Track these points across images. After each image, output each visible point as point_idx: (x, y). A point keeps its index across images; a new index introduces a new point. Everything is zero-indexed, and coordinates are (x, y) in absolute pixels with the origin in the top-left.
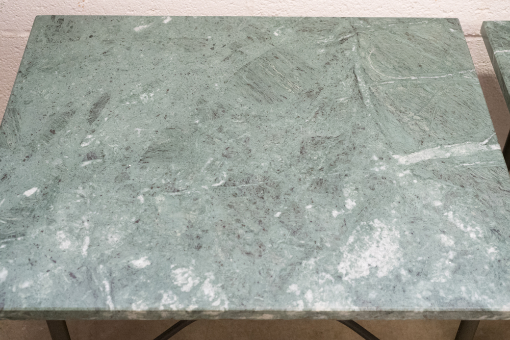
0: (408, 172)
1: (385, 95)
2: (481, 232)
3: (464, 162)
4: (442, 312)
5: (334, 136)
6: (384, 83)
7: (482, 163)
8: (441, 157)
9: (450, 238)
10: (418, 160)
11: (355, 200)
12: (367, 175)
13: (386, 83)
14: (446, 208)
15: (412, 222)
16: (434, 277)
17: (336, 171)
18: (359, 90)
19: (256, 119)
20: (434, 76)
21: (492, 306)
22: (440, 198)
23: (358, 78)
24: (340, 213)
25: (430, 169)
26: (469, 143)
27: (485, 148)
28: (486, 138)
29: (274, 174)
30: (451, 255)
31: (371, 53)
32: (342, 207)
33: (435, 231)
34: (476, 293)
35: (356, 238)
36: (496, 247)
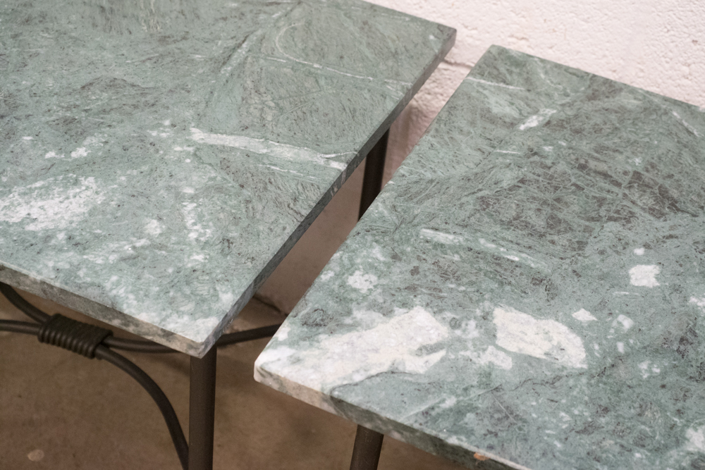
0: (191, 149)
1: (259, 70)
2: (208, 236)
3: (275, 165)
4: (62, 291)
5: (143, 86)
6: (272, 59)
7: (299, 174)
8: (251, 150)
9: (161, 227)
10: (219, 142)
11: (90, 151)
12: (135, 135)
13: (275, 59)
14: (193, 198)
15: (133, 196)
16: (93, 254)
17: (102, 118)
18: (230, 56)
19: (70, 40)
20: (347, 72)
21: (129, 307)
22: (197, 187)
23: (246, 43)
24: (56, 156)
25: (222, 156)
26: (306, 150)
27: (322, 162)
28: (335, 153)
29: (26, 94)
30: (143, 242)
31: (293, 25)
32: (66, 153)
33: (151, 214)
34: (125, 288)
35: (47, 185)
36: (208, 257)
